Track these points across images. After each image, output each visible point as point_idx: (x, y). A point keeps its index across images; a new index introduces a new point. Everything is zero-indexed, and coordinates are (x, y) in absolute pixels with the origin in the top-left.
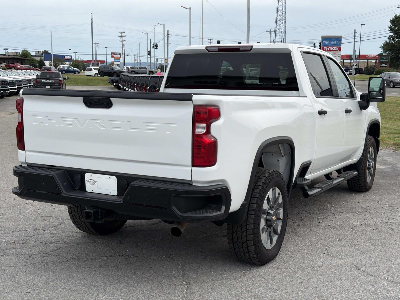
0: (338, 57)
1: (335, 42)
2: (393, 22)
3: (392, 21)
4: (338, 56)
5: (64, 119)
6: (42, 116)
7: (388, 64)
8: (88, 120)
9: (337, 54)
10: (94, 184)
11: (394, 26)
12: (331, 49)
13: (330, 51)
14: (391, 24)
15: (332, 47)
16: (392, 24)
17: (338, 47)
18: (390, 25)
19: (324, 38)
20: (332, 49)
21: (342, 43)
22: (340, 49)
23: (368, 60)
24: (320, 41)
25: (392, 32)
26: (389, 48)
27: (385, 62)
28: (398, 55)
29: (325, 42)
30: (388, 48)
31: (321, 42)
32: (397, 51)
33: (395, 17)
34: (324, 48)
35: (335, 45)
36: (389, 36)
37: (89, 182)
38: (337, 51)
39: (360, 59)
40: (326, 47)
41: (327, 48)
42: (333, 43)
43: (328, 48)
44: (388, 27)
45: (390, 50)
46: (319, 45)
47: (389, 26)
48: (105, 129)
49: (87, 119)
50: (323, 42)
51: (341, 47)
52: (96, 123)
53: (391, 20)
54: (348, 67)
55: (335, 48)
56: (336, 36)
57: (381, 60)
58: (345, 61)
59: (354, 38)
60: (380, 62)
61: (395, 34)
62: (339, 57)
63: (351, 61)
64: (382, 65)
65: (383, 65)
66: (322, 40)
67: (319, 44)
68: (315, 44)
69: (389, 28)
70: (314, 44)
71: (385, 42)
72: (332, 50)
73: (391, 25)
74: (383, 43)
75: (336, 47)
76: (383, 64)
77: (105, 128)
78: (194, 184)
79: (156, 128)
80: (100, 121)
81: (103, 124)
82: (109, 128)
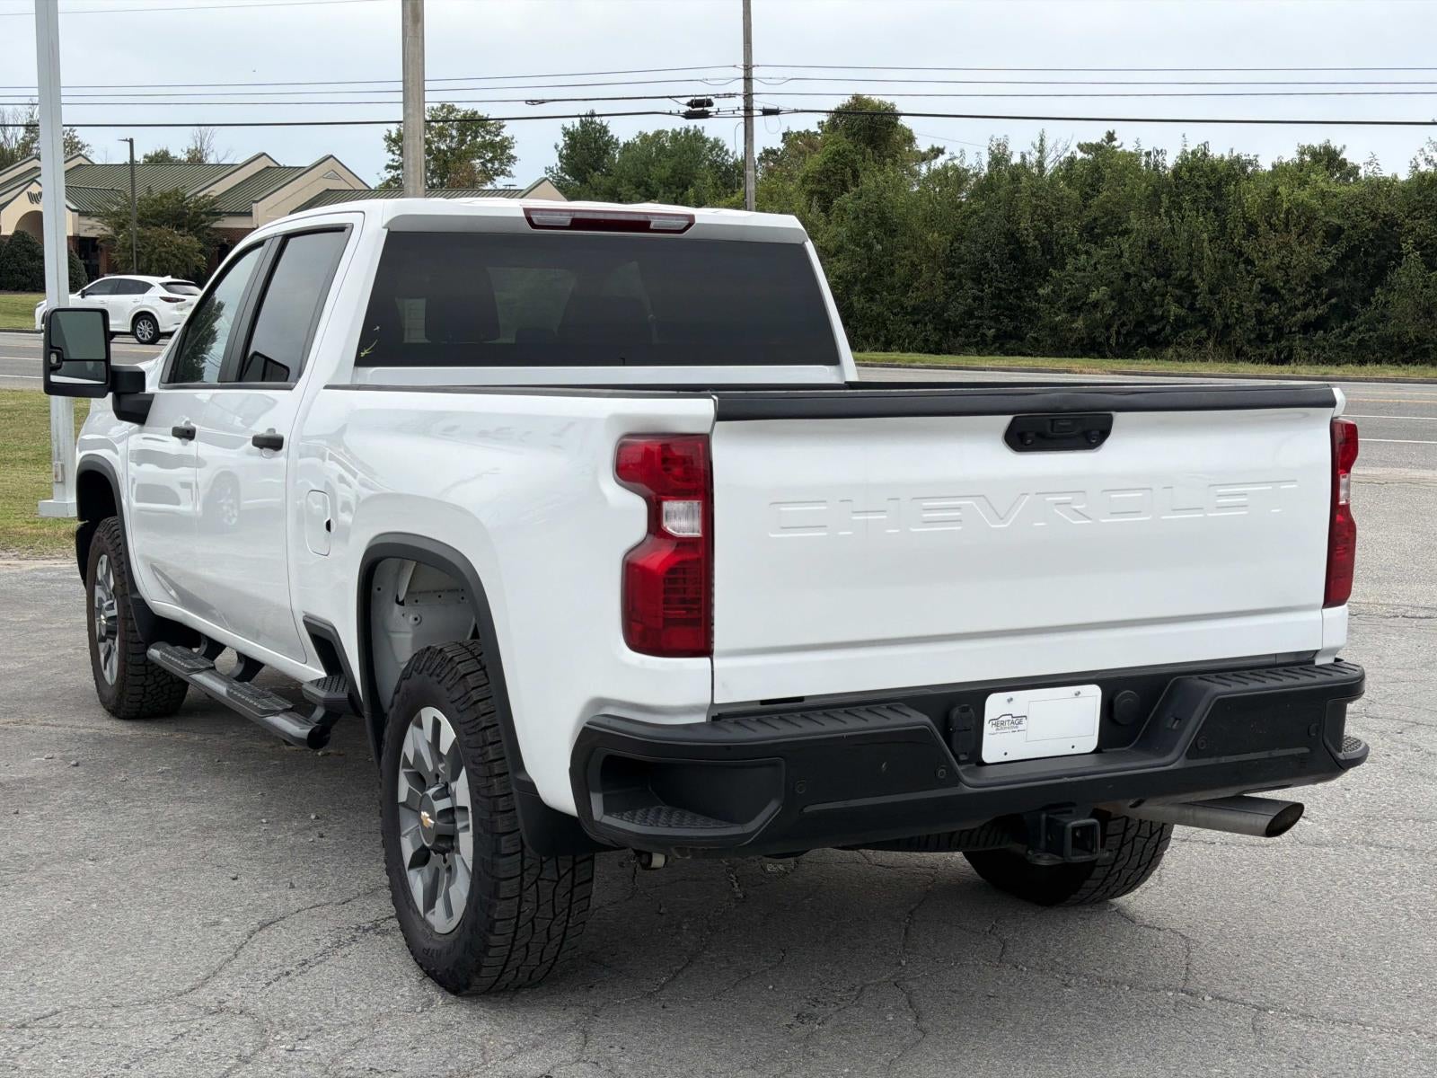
5: (924, 504)
6: (824, 499)
8: (1028, 497)
10: (1017, 727)
37: (996, 725)
48: (1089, 521)
49: (1023, 494)
52: (1057, 504)
77: (1089, 518)
78: (1319, 661)
79: (1245, 499)
80: (1070, 498)
81: (1082, 504)
82: (1104, 518)
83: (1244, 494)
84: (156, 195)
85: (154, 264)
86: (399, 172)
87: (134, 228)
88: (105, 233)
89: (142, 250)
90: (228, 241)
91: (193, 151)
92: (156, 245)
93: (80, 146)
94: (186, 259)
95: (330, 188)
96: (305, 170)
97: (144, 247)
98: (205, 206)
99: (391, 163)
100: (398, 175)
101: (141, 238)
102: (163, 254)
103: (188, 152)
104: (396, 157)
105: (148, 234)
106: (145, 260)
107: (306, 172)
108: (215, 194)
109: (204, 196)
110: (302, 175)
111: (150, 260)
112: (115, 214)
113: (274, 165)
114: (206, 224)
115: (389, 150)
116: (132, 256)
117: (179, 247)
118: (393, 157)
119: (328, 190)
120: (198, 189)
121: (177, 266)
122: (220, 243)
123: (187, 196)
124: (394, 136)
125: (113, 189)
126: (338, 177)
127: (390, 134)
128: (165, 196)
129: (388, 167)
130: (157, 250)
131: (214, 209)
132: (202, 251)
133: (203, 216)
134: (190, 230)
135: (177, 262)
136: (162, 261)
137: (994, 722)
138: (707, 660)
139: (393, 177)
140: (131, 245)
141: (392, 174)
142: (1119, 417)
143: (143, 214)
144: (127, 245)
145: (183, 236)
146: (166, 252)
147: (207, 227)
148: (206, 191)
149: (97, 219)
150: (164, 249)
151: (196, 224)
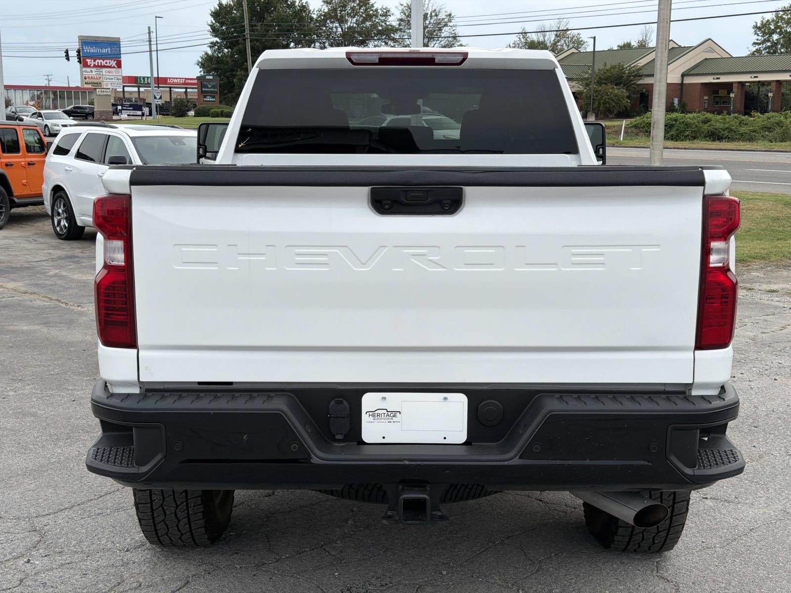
0: (117, 81)
1: (108, 50)
2: (216, 15)
3: (214, 13)
4: (116, 79)
5: (296, 250)
6: (215, 244)
7: (218, 97)
8: (387, 249)
9: (114, 74)
10: (391, 419)
11: (219, 23)
12: (101, 63)
13: (99, 69)
14: (212, 19)
15: (103, 61)
16: (214, 20)
17: (115, 60)
18: (212, 22)
19: (85, 41)
20: (104, 63)
21: (122, 53)
22: (119, 65)
23: (170, 88)
24: (77, 46)
25: (214, 34)
26: (214, 66)
27: (211, 92)
28: (231, 80)
29: (87, 48)
30: (212, 65)
31: (81, 49)
32: (229, 73)
33: (219, 6)
34: (87, 60)
35: (108, 56)
36: (211, 43)
37: (373, 415)
38: (114, 67)
39: (160, 85)
40: (91, 59)
41: (93, 60)
42: (104, 51)
43: (95, 61)
44: (208, 24)
45: (215, 70)
46: (76, 55)
47: (210, 23)
48: (444, 270)
49: (383, 246)
50: (83, 50)
51: (121, 61)
52: (412, 255)
53: (212, 12)
54: (132, 101)
55: (110, 63)
56: (108, 38)
57: (203, 89)
58: (126, 89)
59: (148, 43)
60: (202, 92)
61: (222, 39)
62: (119, 81)
63: (139, 89)
64: (206, 98)
65: (208, 99)
66: (80, 44)
67: (77, 52)
68: (67, 52)
69: (210, 27)
70: (65, 52)
71: (204, 53)
72: (103, 65)
73: (214, 22)
74: (202, 56)
75: (112, 60)
76: (209, 96)
77: (444, 267)
78: (695, 393)
79: (603, 258)
80: (425, 251)
81: (437, 257)
82: (457, 268)
83: (602, 254)
84: (608, 67)
85: (602, 106)
86: (760, 46)
87: (593, 86)
88: (580, 89)
89: (595, 98)
90: (645, 91)
91: (641, 41)
92: (603, 95)
93: (582, 43)
94: (619, 102)
95: (707, 58)
96: (692, 49)
97: (597, 96)
98: (634, 72)
99: (756, 41)
100: (760, 48)
101: (596, 91)
102: (607, 100)
103: (638, 42)
104: (760, 38)
105: (600, 89)
106: (597, 103)
107: (694, 49)
108: (640, 65)
109: (634, 66)
110: (692, 50)
111: (599, 104)
112: (587, 79)
113: (676, 46)
114: (634, 82)
115: (756, 34)
116: (590, 101)
117: (616, 96)
118: (757, 37)
119: (706, 59)
120: (631, 63)
121: (614, 106)
122: (641, 92)
123: (625, 67)
124: (759, 25)
125: (585, 65)
126: (713, 51)
127: (756, 25)
128: (613, 67)
129: (754, 43)
130: (604, 97)
131: (639, 73)
132: (628, 97)
133: (632, 78)
134: (624, 85)
135: (613, 104)
136: (606, 104)
137: (371, 413)
138: (135, 351)
139: (757, 49)
140: (591, 95)
141: (756, 48)
142: (468, 190)
143: (600, 78)
144: (588, 96)
145: (619, 89)
146: (609, 98)
147: (634, 84)
148: (636, 63)
149: (576, 82)
150: (608, 97)
151: (627, 82)
